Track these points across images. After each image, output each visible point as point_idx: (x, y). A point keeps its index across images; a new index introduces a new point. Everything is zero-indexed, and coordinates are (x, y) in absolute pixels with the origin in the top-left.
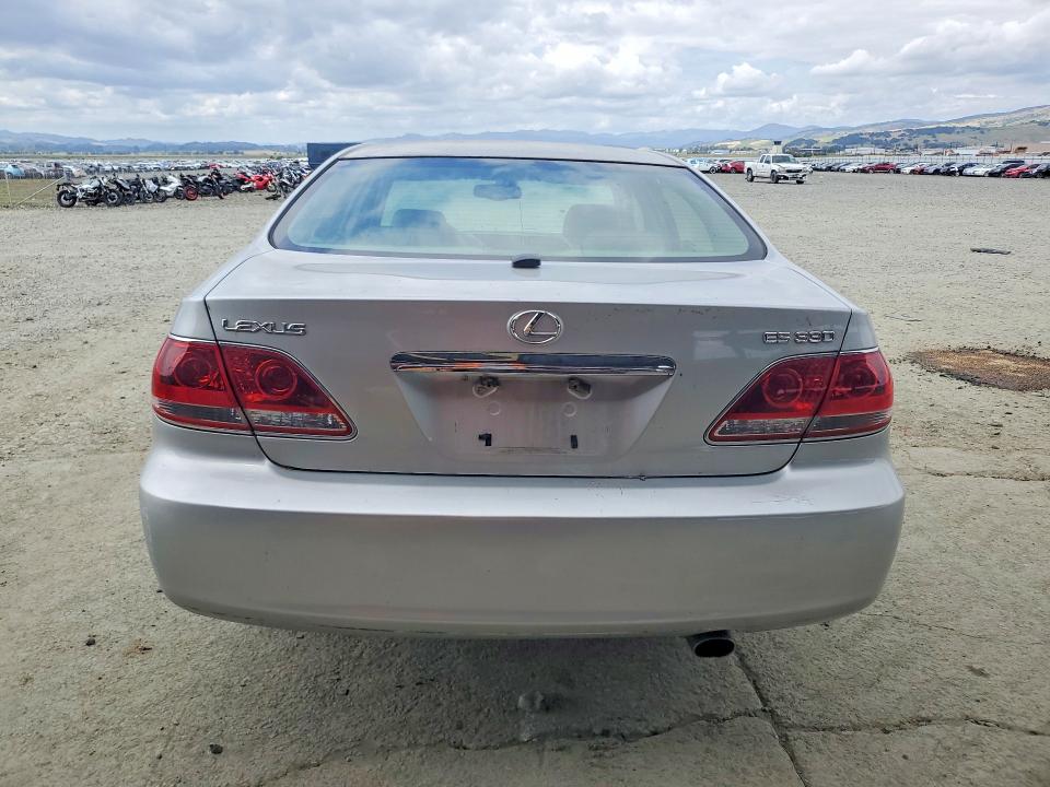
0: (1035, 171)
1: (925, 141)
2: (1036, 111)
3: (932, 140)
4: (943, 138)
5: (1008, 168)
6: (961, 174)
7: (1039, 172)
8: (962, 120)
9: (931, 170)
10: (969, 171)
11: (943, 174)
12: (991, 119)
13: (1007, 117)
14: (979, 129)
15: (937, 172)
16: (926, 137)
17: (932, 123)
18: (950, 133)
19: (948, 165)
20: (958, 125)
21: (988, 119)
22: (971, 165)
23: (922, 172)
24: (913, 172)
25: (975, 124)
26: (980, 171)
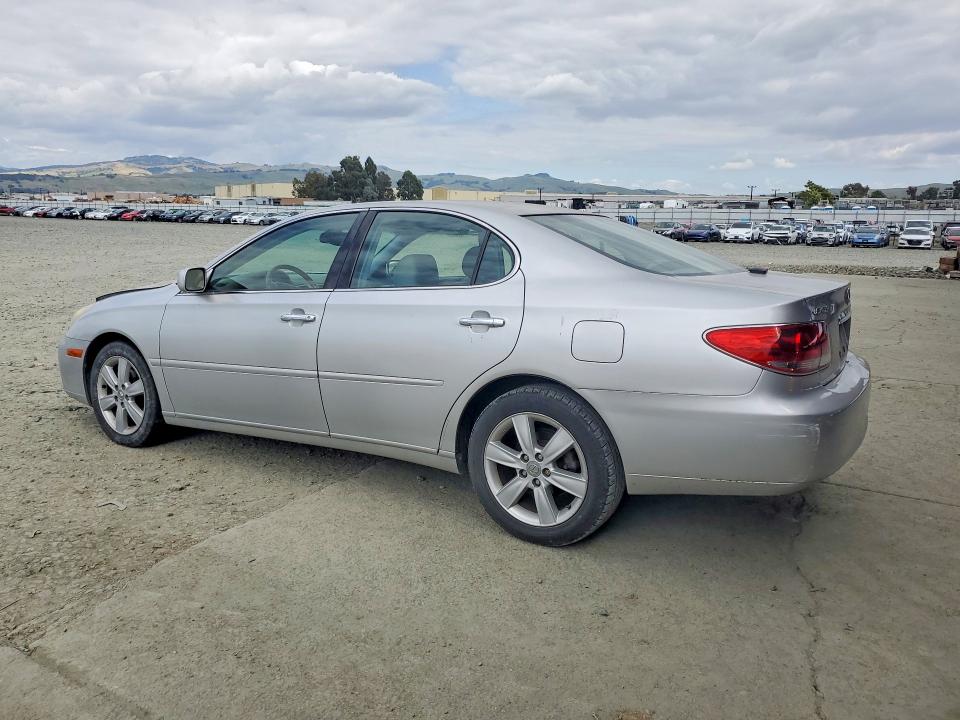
0: (145, 215)
1: (9, 186)
2: (102, 166)
3: (16, 186)
4: (26, 184)
5: (122, 213)
6: (83, 218)
7: (148, 216)
8: (41, 169)
9: (54, 213)
10: (90, 215)
11: (66, 217)
12: (68, 170)
13: (80, 169)
14: (58, 178)
15: (59, 216)
16: (9, 182)
17: (13, 170)
18: (32, 180)
19: (68, 209)
20: (37, 173)
21: (64, 170)
22: (90, 210)
23: (45, 215)
24: (36, 215)
25: (53, 173)
26: (100, 215)
